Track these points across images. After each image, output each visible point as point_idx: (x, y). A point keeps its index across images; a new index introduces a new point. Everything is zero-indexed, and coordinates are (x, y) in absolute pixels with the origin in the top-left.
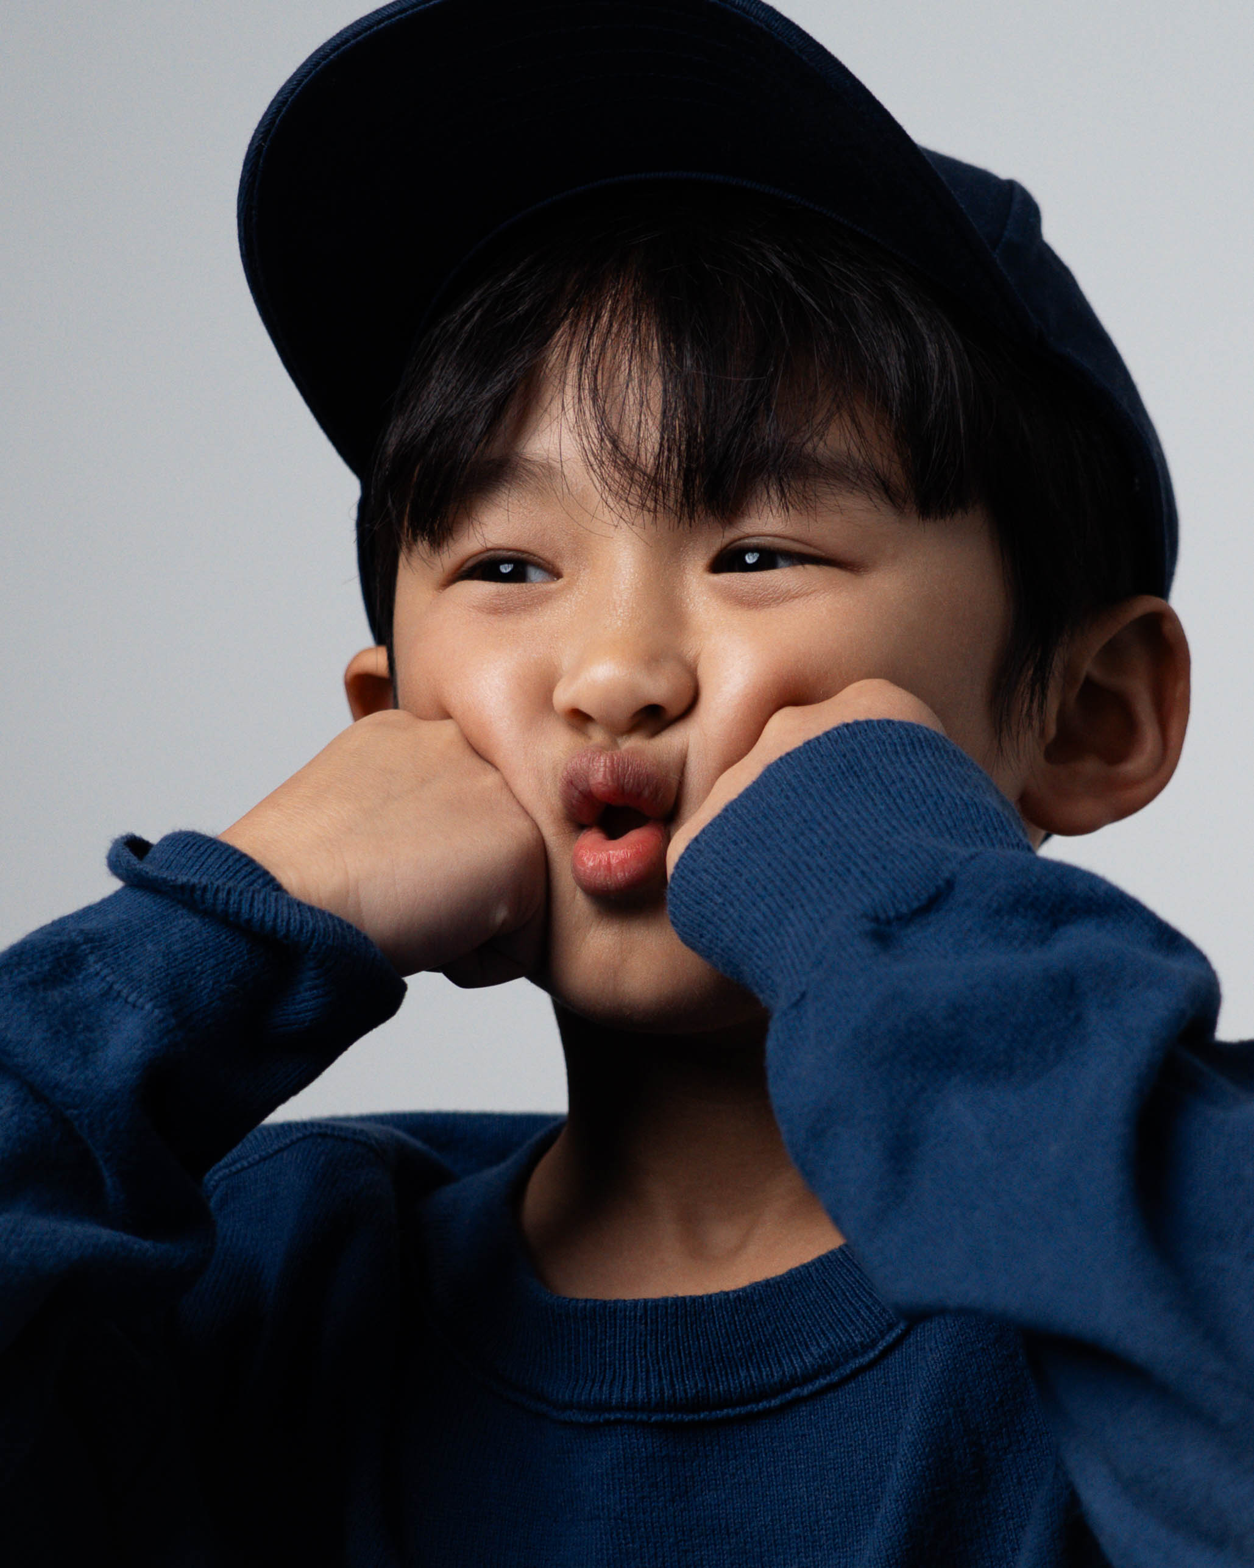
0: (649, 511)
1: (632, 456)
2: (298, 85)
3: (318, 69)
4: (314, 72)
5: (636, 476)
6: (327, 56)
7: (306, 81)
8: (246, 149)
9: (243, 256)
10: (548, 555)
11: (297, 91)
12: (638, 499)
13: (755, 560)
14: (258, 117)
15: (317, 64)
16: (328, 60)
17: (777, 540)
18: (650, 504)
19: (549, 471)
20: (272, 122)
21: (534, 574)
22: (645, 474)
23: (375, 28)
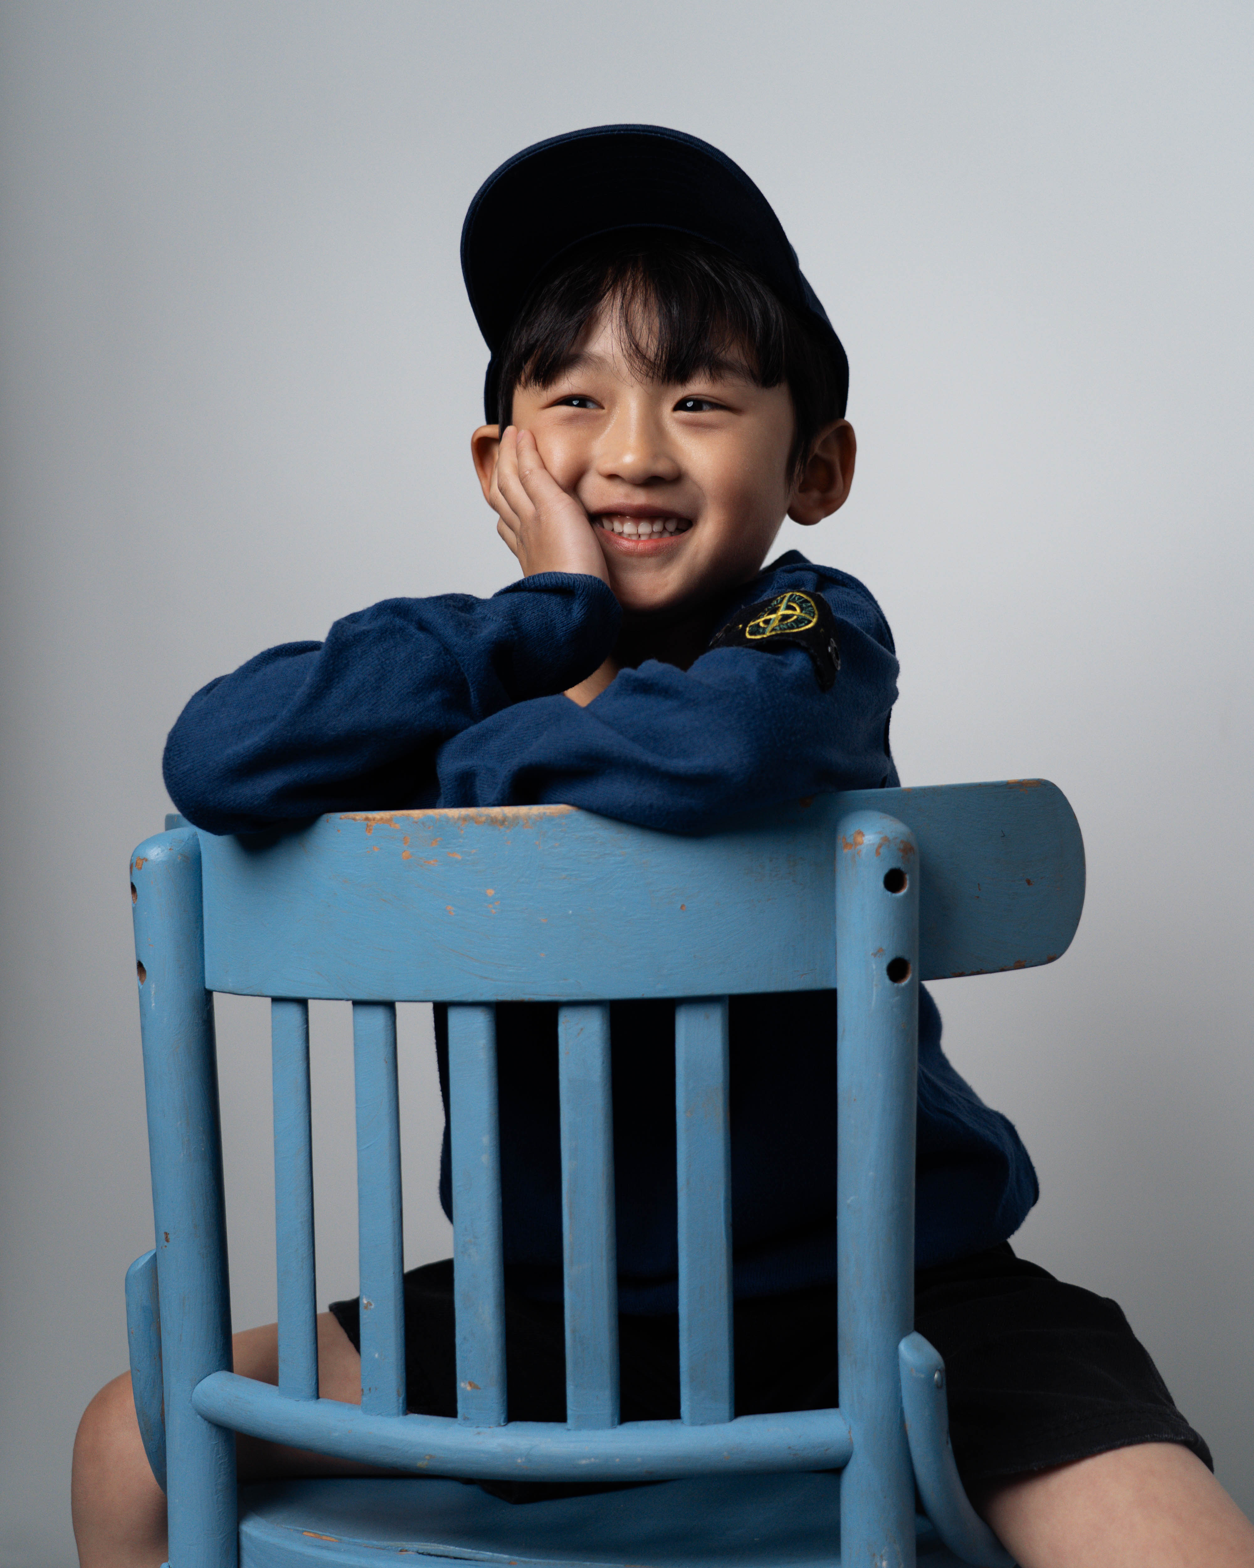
0: (650, 377)
1: (644, 352)
2: (499, 174)
3: (509, 168)
4: (507, 169)
5: (645, 361)
6: (514, 162)
7: (503, 173)
8: (470, 202)
9: (462, 262)
10: (598, 398)
11: (498, 177)
12: (645, 371)
13: (691, 406)
14: (478, 188)
15: (509, 166)
16: (514, 164)
17: (703, 397)
18: (651, 374)
19: (600, 362)
20: (485, 191)
21: (590, 404)
22: (650, 361)
23: (538, 151)
